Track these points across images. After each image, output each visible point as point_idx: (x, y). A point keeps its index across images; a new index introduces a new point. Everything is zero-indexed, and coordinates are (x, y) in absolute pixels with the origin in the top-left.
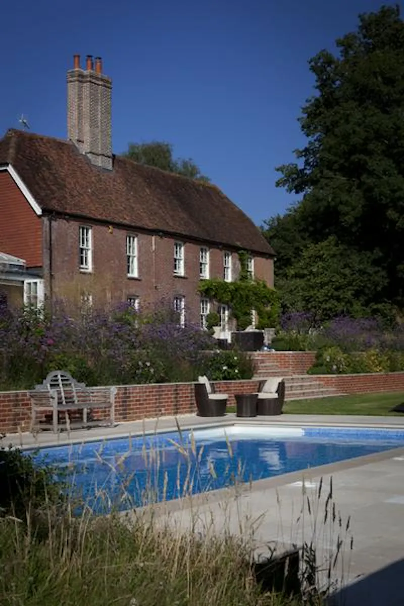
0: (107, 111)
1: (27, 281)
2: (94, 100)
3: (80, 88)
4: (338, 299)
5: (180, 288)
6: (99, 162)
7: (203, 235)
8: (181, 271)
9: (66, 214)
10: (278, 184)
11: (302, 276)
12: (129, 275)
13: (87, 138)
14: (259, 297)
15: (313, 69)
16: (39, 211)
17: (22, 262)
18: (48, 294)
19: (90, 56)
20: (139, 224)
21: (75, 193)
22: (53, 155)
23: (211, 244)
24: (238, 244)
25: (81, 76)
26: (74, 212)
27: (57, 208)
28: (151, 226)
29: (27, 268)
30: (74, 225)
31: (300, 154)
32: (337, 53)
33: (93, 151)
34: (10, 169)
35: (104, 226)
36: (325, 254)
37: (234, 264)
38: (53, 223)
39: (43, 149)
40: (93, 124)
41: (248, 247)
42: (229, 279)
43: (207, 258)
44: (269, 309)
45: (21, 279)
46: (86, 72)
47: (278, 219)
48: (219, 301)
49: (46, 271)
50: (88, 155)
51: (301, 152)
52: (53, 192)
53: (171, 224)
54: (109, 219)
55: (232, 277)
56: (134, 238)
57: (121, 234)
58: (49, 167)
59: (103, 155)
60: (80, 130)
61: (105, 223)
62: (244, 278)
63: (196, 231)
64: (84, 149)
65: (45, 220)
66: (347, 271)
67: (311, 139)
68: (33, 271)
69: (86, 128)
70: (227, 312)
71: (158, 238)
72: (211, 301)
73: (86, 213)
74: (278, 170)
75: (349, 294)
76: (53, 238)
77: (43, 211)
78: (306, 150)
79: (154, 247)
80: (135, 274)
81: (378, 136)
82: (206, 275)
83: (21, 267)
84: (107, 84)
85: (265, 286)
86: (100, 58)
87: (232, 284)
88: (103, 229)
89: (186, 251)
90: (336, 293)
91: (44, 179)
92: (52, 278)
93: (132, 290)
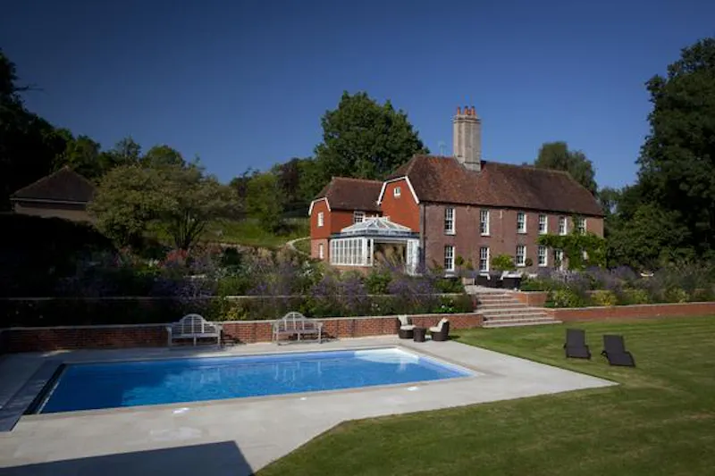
0: (478, 137)
1: (410, 240)
2: (468, 131)
3: (460, 127)
5: (521, 240)
6: (471, 167)
7: (541, 207)
8: (524, 230)
9: (436, 202)
12: (483, 234)
13: (464, 154)
14: (590, 243)
15: (649, 88)
16: (418, 202)
17: (409, 230)
18: (422, 247)
19: (466, 107)
20: (490, 204)
21: (448, 188)
22: (439, 166)
23: (548, 212)
24: (572, 210)
25: (460, 119)
26: (442, 200)
27: (432, 199)
28: (500, 204)
29: (413, 233)
30: (442, 208)
32: (665, 75)
33: (468, 161)
34: (406, 178)
37: (568, 224)
38: (427, 208)
39: (433, 164)
40: (468, 145)
41: (580, 212)
42: (564, 233)
43: (545, 221)
44: (598, 250)
45: (404, 239)
46: (464, 116)
47: (628, 188)
48: (555, 247)
49: (421, 235)
50: (465, 165)
52: (431, 189)
53: (517, 201)
54: (468, 202)
55: (567, 232)
56: (486, 212)
57: (476, 210)
58: (433, 174)
59: (474, 163)
60: (460, 150)
61: (461, 205)
62: (575, 232)
63: (537, 204)
64: (462, 160)
65: (422, 207)
68: (414, 235)
69: (463, 148)
70: (562, 254)
71: (505, 211)
72: (548, 248)
73: (452, 200)
75: (656, 243)
76: (427, 215)
77: (421, 201)
79: (501, 217)
80: (487, 233)
81: (681, 134)
82: (545, 231)
83: (408, 233)
84: (477, 121)
85: (594, 236)
86: (473, 107)
87: (567, 236)
88: (463, 208)
89: (528, 217)
90: (646, 242)
91: (427, 182)
92: (425, 239)
93: (484, 242)
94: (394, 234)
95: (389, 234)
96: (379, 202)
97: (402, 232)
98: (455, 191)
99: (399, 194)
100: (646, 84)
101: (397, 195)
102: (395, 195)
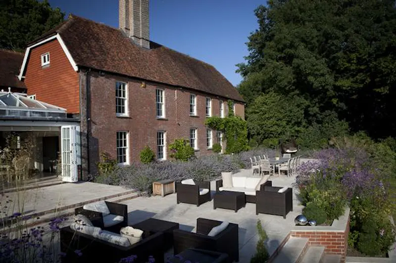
1: (64, 126)
4: (278, 126)
5: (194, 124)
6: (141, 43)
7: (207, 90)
8: (195, 113)
9: (102, 71)
10: (236, 72)
11: (256, 113)
12: (159, 117)
13: (132, 27)
15: (257, 14)
16: (76, 68)
17: (63, 110)
20: (165, 82)
21: (116, 58)
22: (104, 34)
23: (212, 96)
24: (227, 96)
26: (111, 70)
27: (95, 66)
28: (174, 83)
29: (70, 115)
30: (112, 80)
31: (246, 58)
33: (136, 36)
34: (58, 36)
35: (137, 82)
36: (269, 101)
37: (225, 108)
38: (91, 79)
39: (96, 30)
40: (136, 18)
41: (232, 98)
42: (223, 116)
43: (210, 104)
48: (218, 129)
49: (82, 118)
50: (133, 38)
51: (247, 58)
52: (95, 56)
53: (188, 83)
54: (142, 77)
55: (224, 115)
56: (162, 91)
57: (152, 89)
58: (97, 40)
59: (143, 39)
60: (127, 22)
61: (139, 80)
62: (230, 115)
64: (130, 34)
65: (82, 75)
66: (282, 111)
67: (251, 52)
68: (70, 118)
69: (131, 21)
70: (221, 135)
71: (179, 91)
72: (212, 130)
73: (123, 72)
74: (236, 65)
75: (284, 123)
76: (91, 88)
77: (81, 68)
78: (249, 56)
79: (176, 98)
80: (163, 116)
82: (210, 114)
83: (61, 115)
85: (241, 120)
87: (224, 119)
88: (137, 84)
89: (197, 100)
90: (277, 122)
91: (90, 47)
92: (89, 124)
93: (161, 127)
94: (37, 116)
95: (28, 115)
96: (20, 77)
97: (50, 114)
98: (126, 63)
99: (48, 62)
100: (255, 11)
101: (45, 64)
102: (43, 64)
